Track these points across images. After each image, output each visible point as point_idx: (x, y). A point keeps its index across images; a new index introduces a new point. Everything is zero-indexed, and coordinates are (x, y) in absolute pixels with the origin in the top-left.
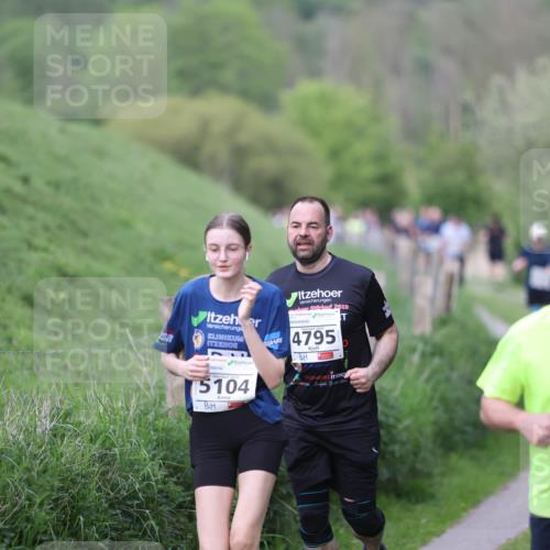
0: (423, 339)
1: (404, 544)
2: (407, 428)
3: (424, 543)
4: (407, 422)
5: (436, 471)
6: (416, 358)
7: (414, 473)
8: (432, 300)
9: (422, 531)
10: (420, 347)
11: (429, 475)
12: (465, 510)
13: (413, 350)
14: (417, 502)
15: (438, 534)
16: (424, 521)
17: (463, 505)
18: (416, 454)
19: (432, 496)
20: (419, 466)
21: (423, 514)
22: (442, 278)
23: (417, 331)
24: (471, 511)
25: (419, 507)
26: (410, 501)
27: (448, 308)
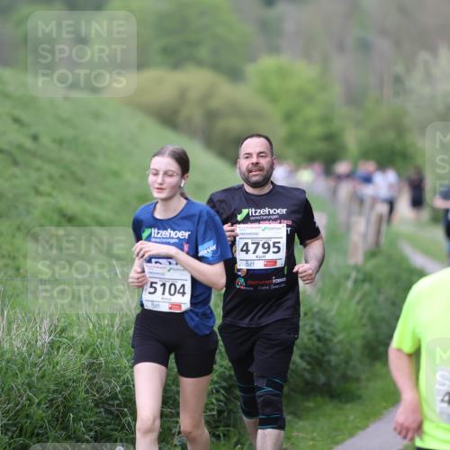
0: (356, 268)
1: (335, 436)
2: (340, 342)
3: (351, 435)
4: (341, 336)
5: (363, 377)
6: (350, 284)
7: (345, 378)
8: (365, 236)
9: (350, 426)
10: (354, 274)
11: (358, 380)
12: (385, 408)
13: (348, 277)
14: (347, 402)
15: (363, 428)
16: (352, 417)
17: (384, 404)
18: (347, 363)
19: (359, 397)
20: (349, 373)
21: (351, 412)
22: (374, 218)
23: (352, 262)
24: (391, 409)
25: (348, 406)
26: (341, 401)
27: (377, 243)
